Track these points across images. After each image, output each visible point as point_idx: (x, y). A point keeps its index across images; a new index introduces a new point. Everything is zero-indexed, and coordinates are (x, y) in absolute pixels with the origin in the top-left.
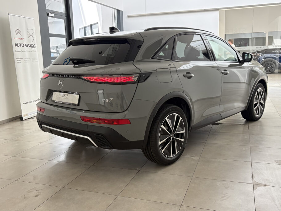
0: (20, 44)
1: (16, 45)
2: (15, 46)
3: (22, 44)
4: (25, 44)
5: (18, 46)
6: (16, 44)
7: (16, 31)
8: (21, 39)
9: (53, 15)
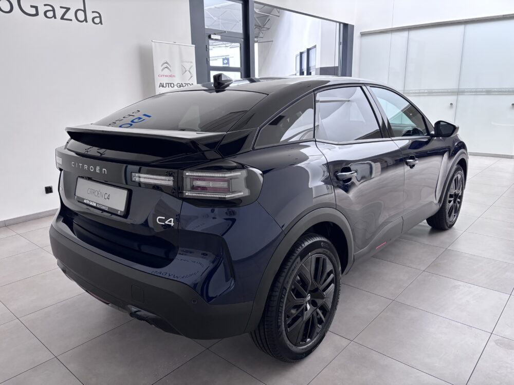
0: (168, 84)
1: (162, 85)
2: (160, 86)
3: (171, 84)
4: (176, 84)
5: (165, 86)
6: (161, 83)
7: (162, 66)
8: (170, 76)
9: (218, 37)
